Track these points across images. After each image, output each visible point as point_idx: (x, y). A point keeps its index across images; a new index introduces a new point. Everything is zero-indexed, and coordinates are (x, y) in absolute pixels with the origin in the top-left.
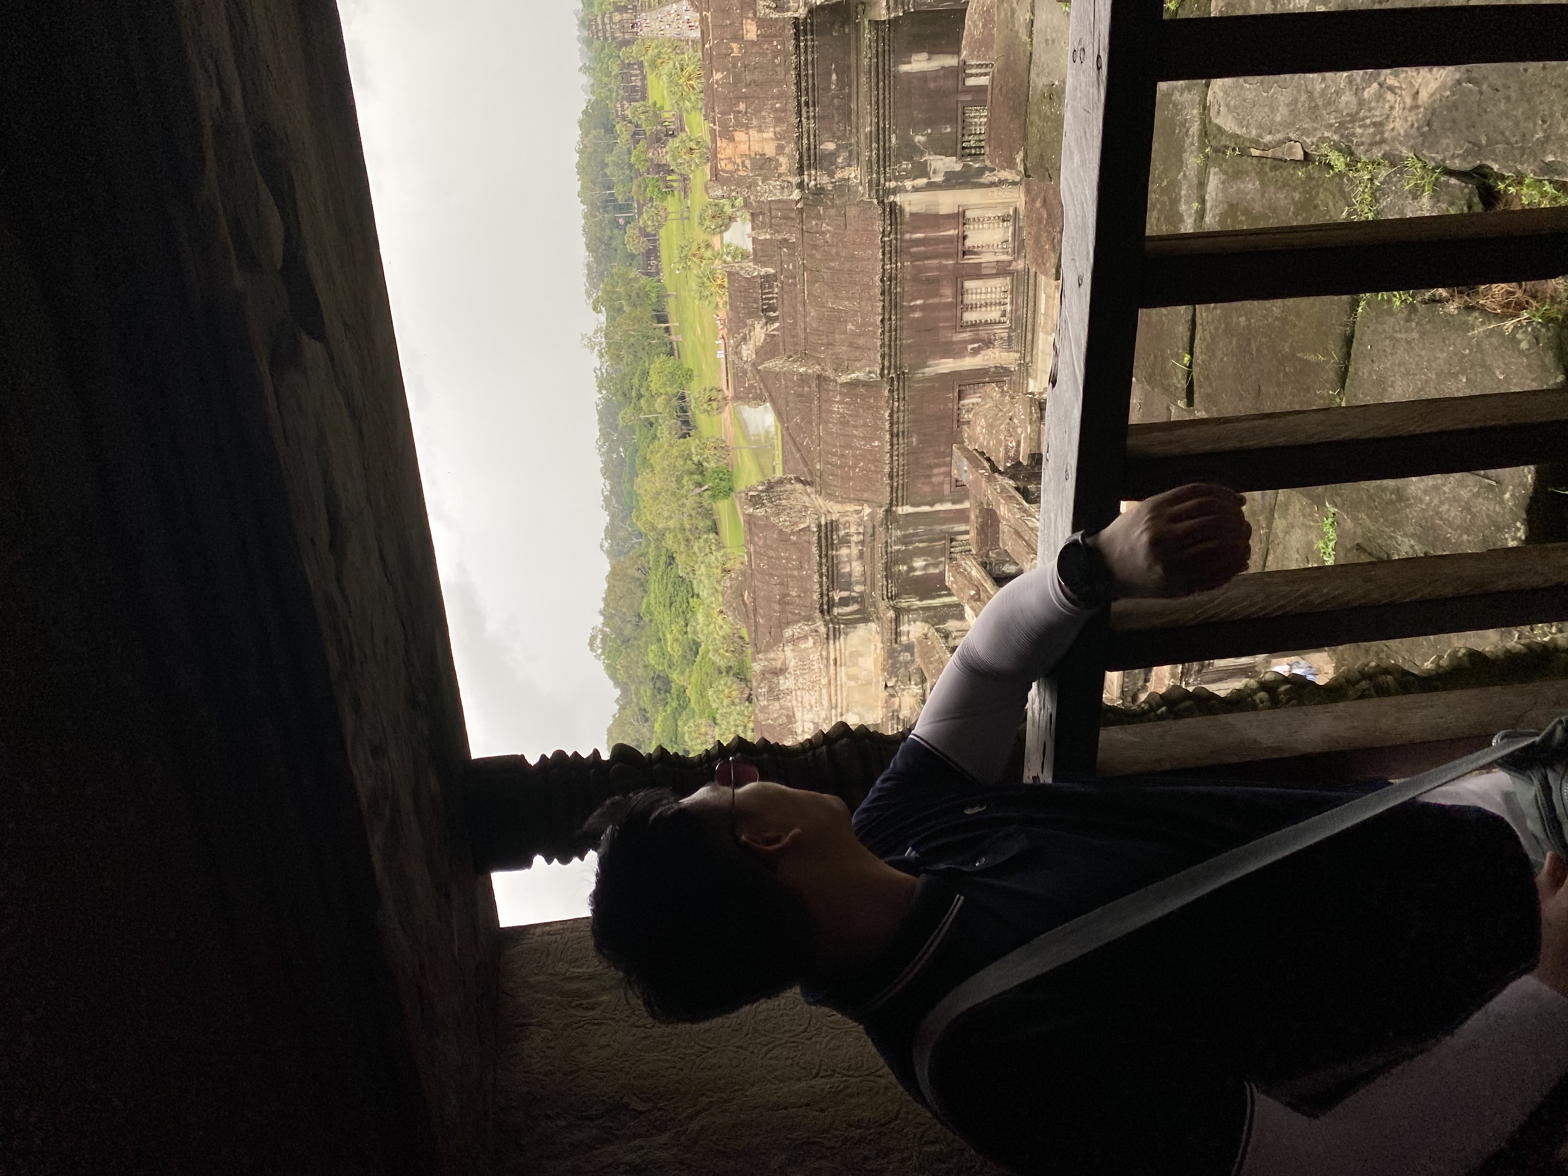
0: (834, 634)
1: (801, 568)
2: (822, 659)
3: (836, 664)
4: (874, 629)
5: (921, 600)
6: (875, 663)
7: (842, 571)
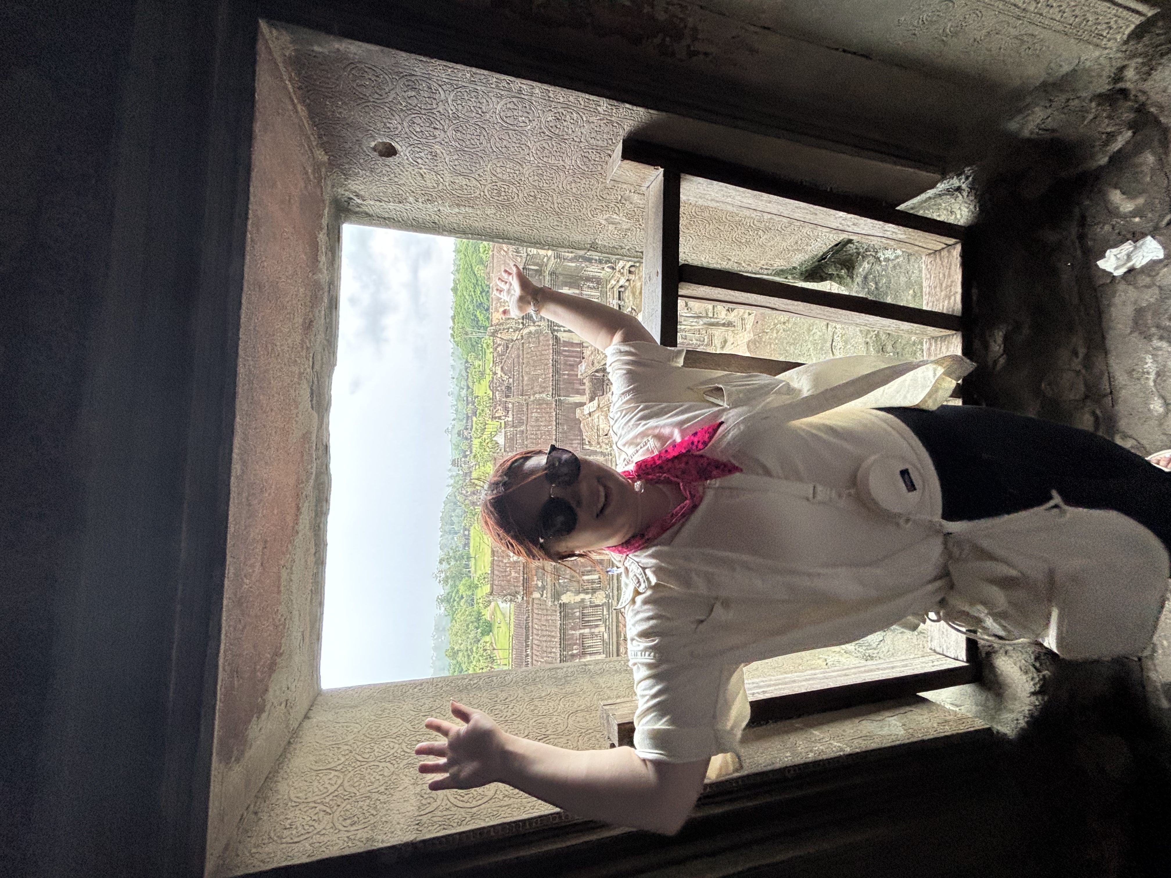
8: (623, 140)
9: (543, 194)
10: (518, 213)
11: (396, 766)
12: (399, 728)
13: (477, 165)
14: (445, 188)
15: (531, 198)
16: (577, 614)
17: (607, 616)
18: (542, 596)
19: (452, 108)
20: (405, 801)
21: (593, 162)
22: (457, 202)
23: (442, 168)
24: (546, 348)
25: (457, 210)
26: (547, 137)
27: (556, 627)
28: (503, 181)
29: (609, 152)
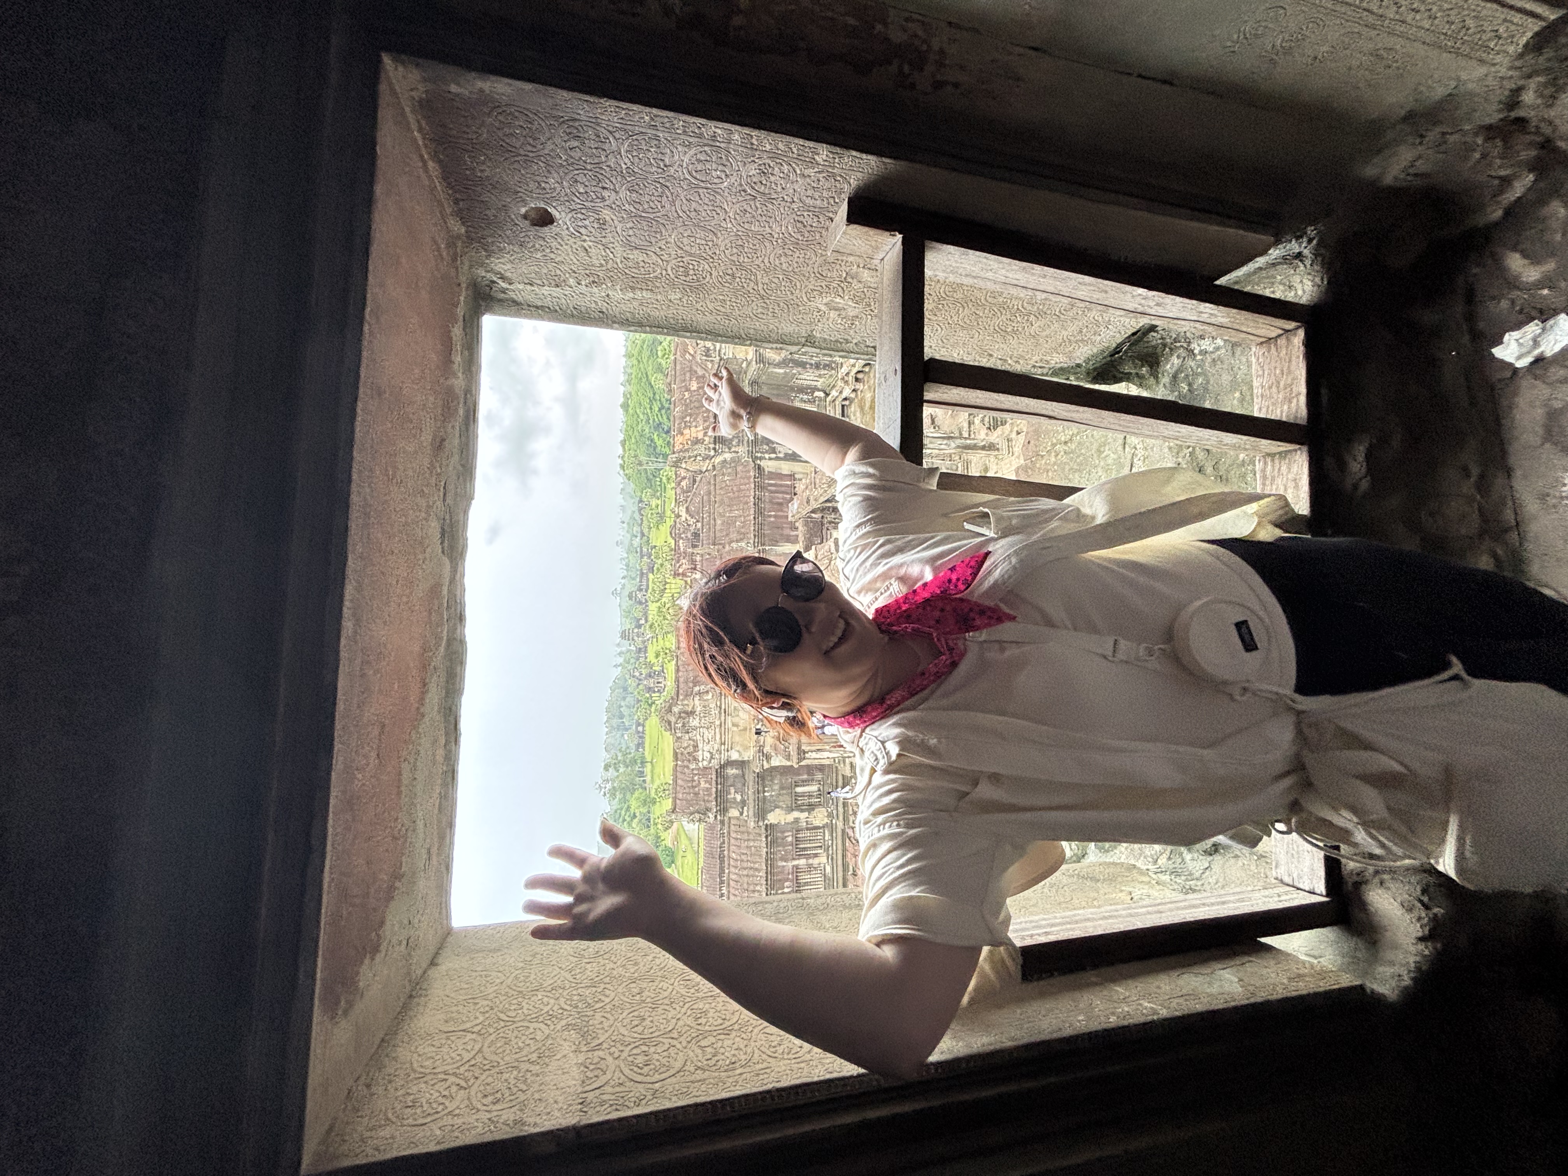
2: (717, 708)
3: (725, 713)
8: (849, 198)
9: (744, 272)
10: (712, 297)
11: (552, 1027)
12: (556, 978)
13: (658, 236)
14: (616, 266)
15: (728, 277)
16: (790, 839)
17: (830, 842)
18: (741, 814)
19: (627, 161)
20: (564, 1073)
21: (809, 228)
22: (631, 284)
23: (612, 240)
24: (746, 481)
25: (631, 295)
26: (750, 197)
27: (761, 855)
28: (691, 255)
29: (831, 215)
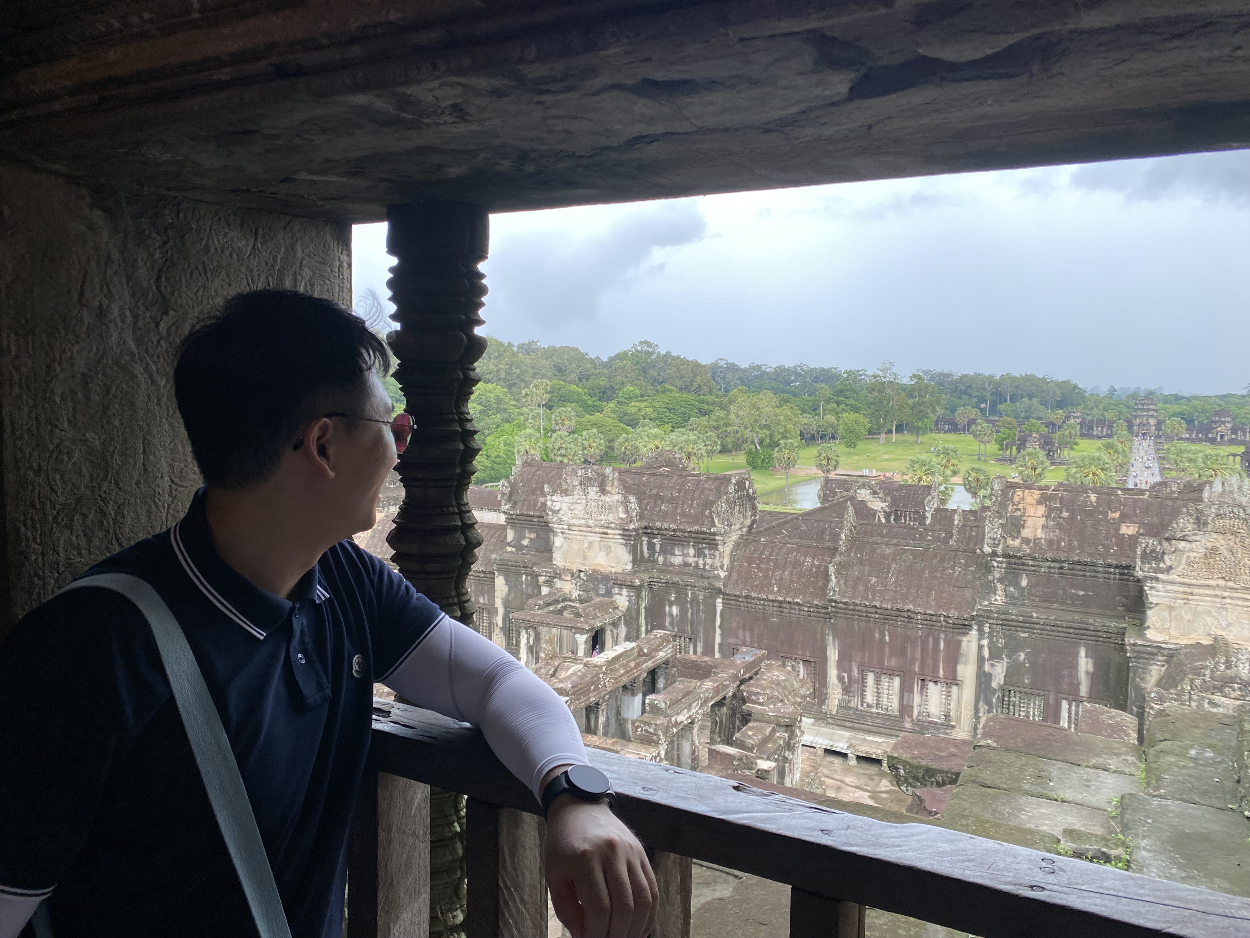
0: (626, 535)
1: (683, 515)
2: (608, 523)
3: (603, 533)
4: (627, 567)
5: (645, 608)
6: (600, 565)
7: (676, 548)
